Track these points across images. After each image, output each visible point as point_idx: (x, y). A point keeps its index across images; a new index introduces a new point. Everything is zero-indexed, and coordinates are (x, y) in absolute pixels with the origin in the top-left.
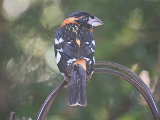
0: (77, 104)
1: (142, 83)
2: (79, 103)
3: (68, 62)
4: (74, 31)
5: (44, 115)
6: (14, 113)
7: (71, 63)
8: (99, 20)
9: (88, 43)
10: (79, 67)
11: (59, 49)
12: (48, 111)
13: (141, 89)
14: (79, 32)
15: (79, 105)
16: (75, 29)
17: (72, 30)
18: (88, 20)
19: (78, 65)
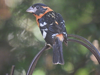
0: (58, 63)
1: (94, 48)
3: (52, 36)
4: (53, 17)
5: (33, 68)
6: (14, 66)
7: (55, 36)
9: (62, 23)
10: (58, 39)
11: (45, 29)
12: (35, 65)
13: (94, 51)
14: (56, 17)
15: (59, 63)
16: (53, 15)
19: (57, 38)
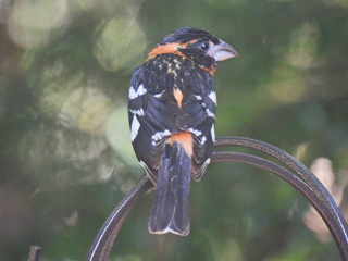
0: (167, 230)
1: (317, 184)
2: (172, 228)
3: (153, 137)
4: (170, 70)
6: (36, 248)
7: (159, 141)
8: (228, 47)
9: (199, 98)
10: (176, 149)
11: (137, 109)
13: (314, 196)
14: (181, 73)
15: (172, 231)
16: (173, 67)
17: (165, 68)
18: (207, 47)
19: (175, 144)
